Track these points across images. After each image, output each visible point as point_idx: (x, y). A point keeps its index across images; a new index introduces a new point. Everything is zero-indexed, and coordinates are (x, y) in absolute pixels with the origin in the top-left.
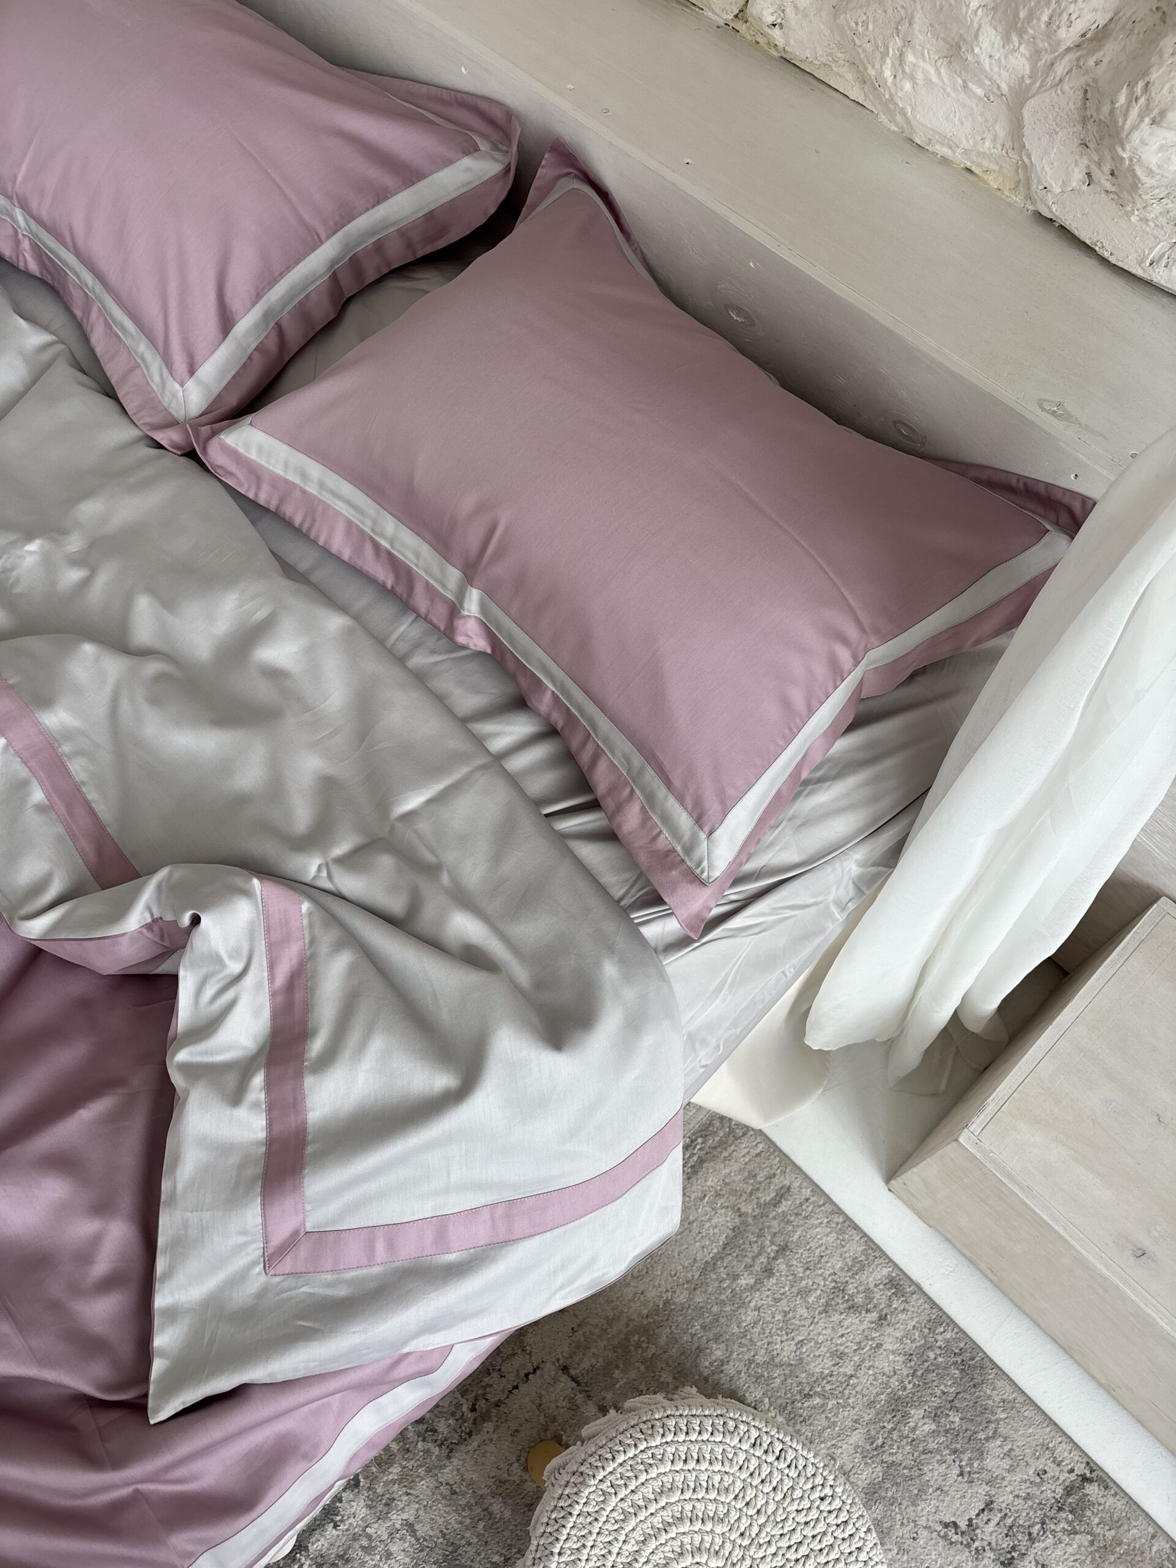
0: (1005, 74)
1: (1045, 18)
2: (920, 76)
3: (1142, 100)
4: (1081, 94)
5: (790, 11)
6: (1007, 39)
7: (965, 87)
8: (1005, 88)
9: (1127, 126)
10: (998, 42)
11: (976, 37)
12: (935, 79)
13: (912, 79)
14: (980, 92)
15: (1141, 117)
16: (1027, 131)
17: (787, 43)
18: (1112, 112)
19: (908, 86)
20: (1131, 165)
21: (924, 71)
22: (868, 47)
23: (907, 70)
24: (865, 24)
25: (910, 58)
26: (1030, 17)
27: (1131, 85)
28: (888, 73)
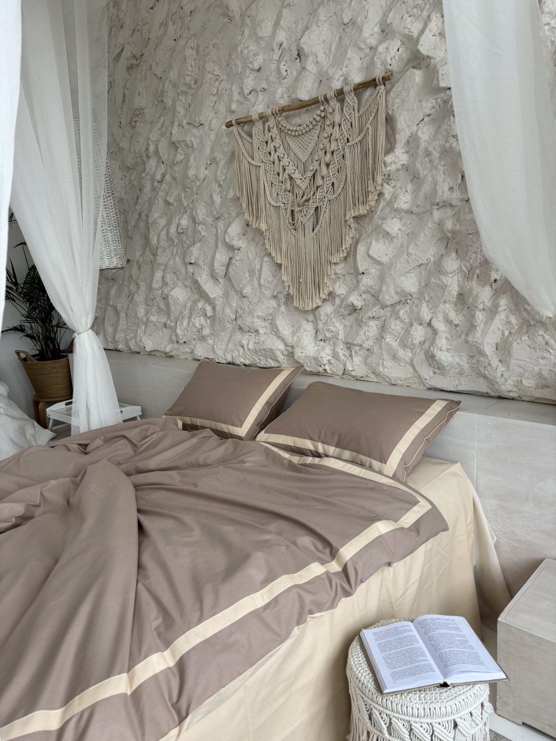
0: (407, 357)
1: (410, 340)
2: (388, 366)
3: (436, 347)
4: (424, 354)
5: (355, 366)
6: (404, 349)
7: (399, 365)
8: (408, 361)
9: (435, 353)
10: (403, 351)
11: (398, 351)
12: (392, 366)
13: (387, 368)
14: (403, 364)
15: (437, 350)
16: (416, 367)
17: (356, 374)
18: (432, 353)
19: (386, 370)
20: (440, 361)
21: (389, 365)
22: (375, 365)
23: (385, 366)
24: (373, 360)
25: (385, 363)
26: (407, 341)
27: (433, 346)
28: (381, 369)
